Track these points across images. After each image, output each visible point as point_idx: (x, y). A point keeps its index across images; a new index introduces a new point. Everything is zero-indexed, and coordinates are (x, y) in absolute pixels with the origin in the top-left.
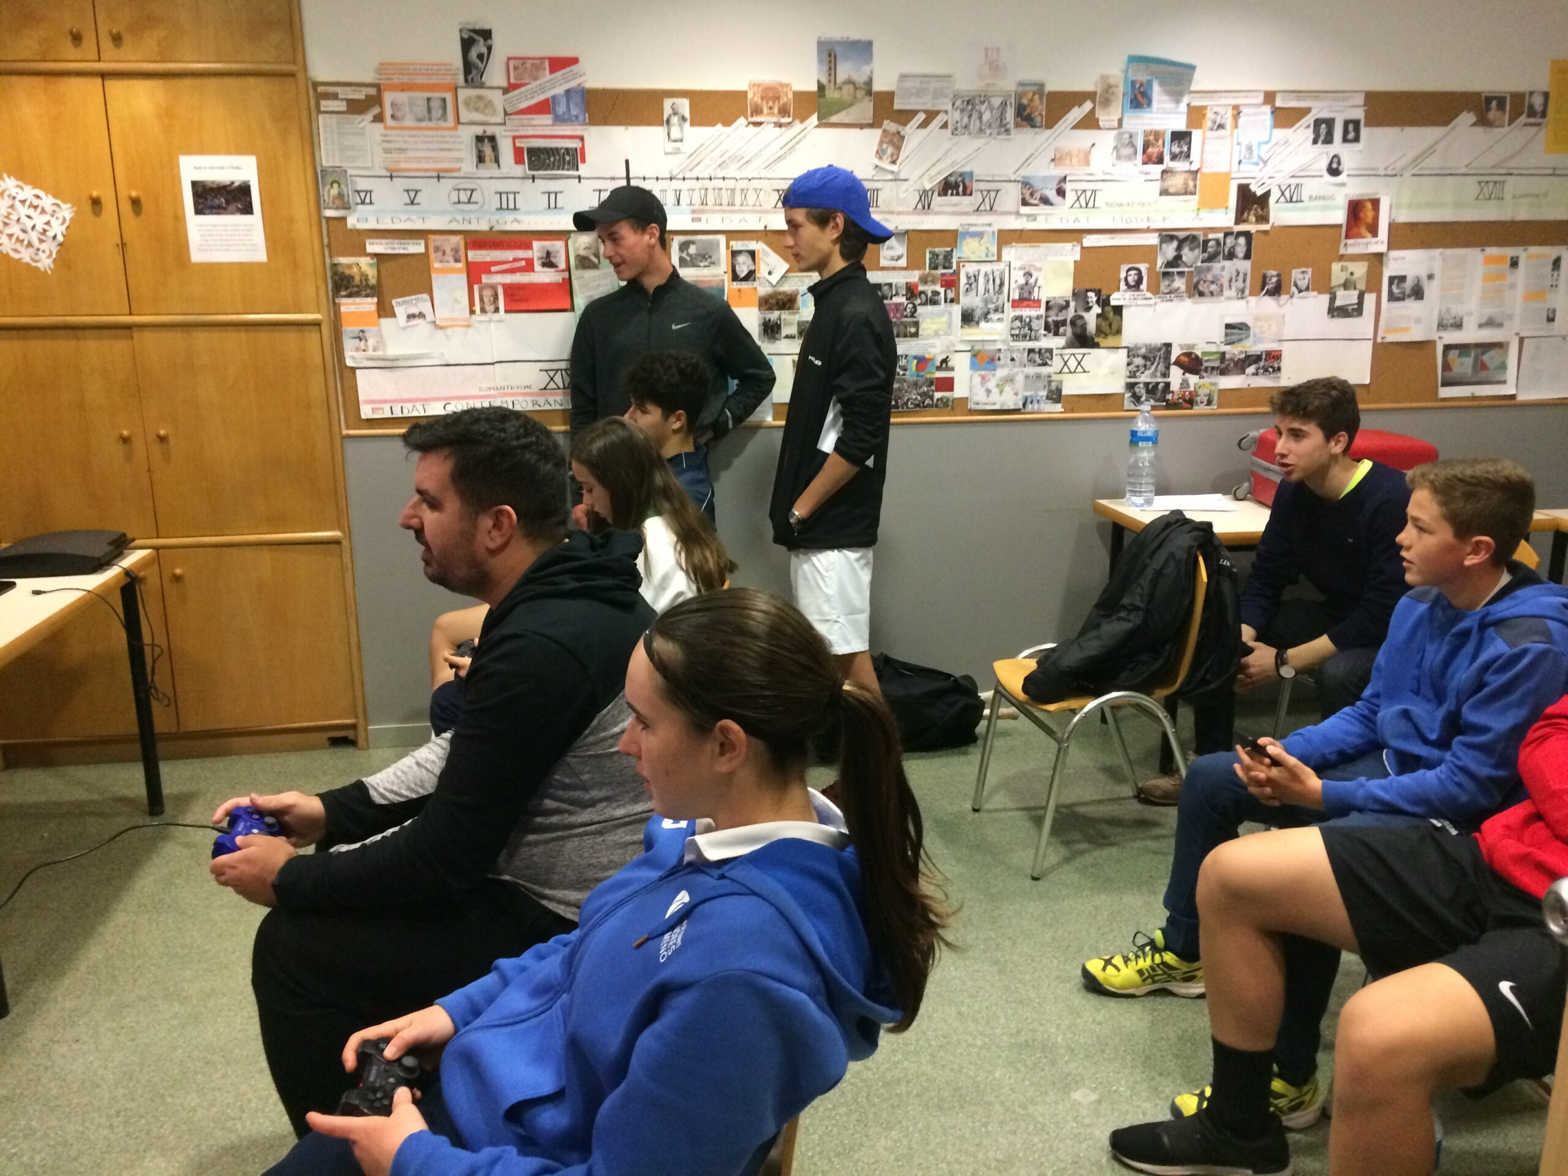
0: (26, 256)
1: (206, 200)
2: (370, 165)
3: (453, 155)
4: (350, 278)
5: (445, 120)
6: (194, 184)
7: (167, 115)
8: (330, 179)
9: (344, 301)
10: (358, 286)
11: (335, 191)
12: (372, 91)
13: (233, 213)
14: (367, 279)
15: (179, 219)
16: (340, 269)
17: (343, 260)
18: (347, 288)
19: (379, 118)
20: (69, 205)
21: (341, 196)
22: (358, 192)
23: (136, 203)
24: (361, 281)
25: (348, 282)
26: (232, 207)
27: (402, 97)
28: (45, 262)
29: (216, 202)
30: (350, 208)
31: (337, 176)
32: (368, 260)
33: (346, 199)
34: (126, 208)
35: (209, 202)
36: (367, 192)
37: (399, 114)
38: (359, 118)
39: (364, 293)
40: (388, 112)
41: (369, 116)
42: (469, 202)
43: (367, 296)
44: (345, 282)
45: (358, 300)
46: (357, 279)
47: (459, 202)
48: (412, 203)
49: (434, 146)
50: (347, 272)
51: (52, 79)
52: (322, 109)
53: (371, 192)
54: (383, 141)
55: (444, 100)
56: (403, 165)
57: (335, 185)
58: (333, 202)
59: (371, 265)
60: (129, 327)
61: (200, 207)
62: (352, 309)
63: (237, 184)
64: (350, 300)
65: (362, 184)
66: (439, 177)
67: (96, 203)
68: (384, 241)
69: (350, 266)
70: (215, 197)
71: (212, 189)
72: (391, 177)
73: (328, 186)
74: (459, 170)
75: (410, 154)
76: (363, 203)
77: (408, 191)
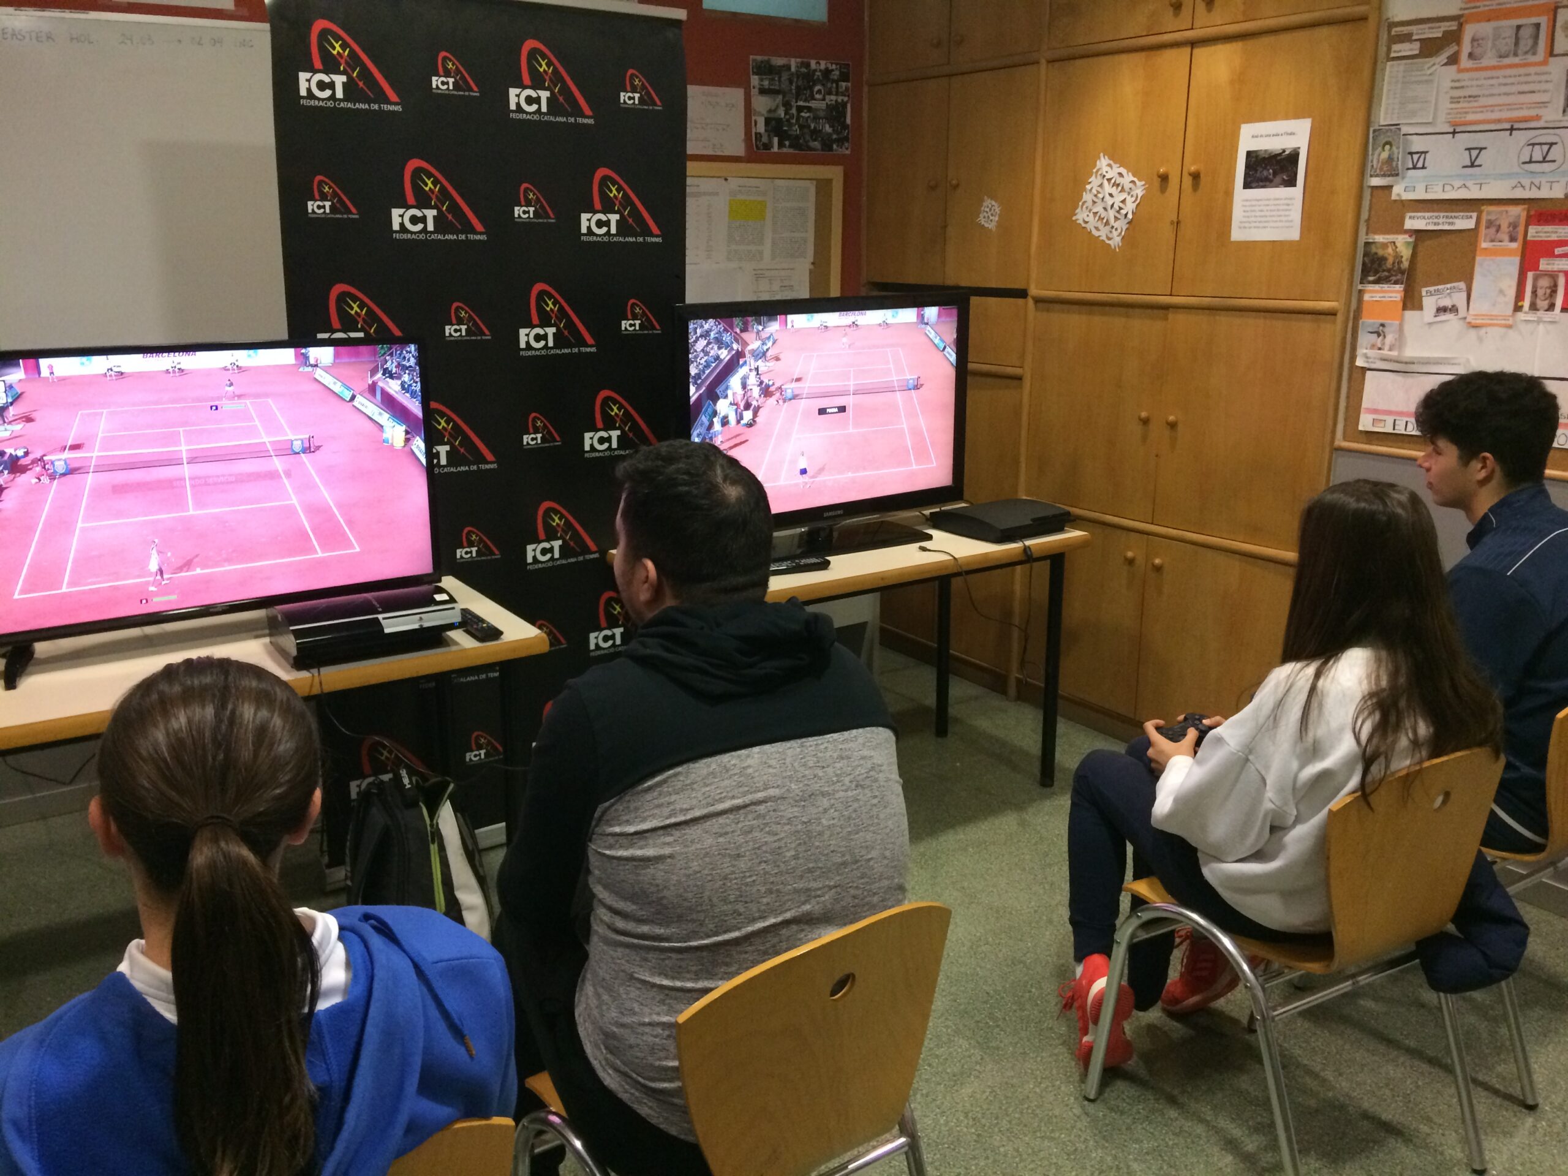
0: (1102, 234)
1: (1256, 171)
2: (1430, 120)
3: (1536, 98)
4: (1383, 259)
5: (1534, 54)
6: (1249, 154)
7: (1239, 80)
8: (1382, 139)
9: (1370, 287)
10: (1389, 270)
11: (1385, 155)
12: (1453, 26)
13: (1277, 186)
14: (1400, 262)
15: (1229, 194)
16: (1374, 249)
17: (1379, 238)
18: (1376, 272)
19: (1453, 60)
20: (1143, 183)
21: (1390, 159)
22: (1411, 154)
23: (1196, 177)
24: (1394, 263)
25: (1380, 265)
26: (1278, 179)
27: (1485, 29)
28: (1116, 241)
29: (1265, 173)
30: (1397, 175)
31: (1391, 135)
32: (1406, 238)
33: (1394, 164)
34: (1188, 181)
35: (1258, 175)
36: (1422, 153)
37: (1478, 51)
38: (1432, 60)
39: (1394, 278)
40: (1466, 48)
41: (1443, 58)
42: (1544, 161)
43: (1396, 283)
44: (1376, 266)
45: (1386, 287)
46: (1390, 260)
47: (1530, 162)
48: (1472, 165)
49: (1514, 89)
50: (1381, 252)
51: (1153, 53)
52: (1393, 55)
53: (1426, 153)
54: (1452, 88)
55: (1537, 26)
56: (1471, 117)
57: (1387, 147)
58: (1381, 169)
59: (1408, 243)
60: (1166, 308)
61: (1249, 179)
62: (1377, 297)
63: (1287, 152)
64: (1377, 287)
65: (1417, 144)
66: (1512, 129)
67: (1164, 178)
68: (1427, 215)
69: (1385, 246)
70: (1265, 168)
71: (1264, 158)
72: (1454, 133)
73: (1380, 149)
74: (1538, 118)
75: (1483, 101)
76: (1415, 168)
77: (1469, 149)
